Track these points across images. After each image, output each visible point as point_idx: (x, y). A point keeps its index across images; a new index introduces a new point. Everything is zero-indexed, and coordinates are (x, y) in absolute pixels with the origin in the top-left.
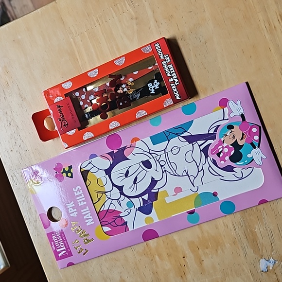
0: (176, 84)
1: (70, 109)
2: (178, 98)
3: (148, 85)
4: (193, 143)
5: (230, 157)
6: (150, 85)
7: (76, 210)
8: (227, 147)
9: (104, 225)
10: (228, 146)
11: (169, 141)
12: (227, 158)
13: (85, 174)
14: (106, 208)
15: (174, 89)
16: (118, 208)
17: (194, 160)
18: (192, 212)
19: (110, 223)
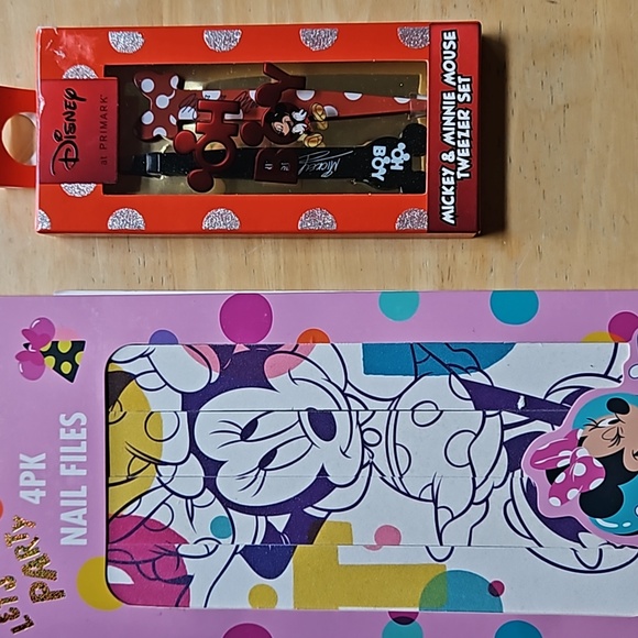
0: (459, 176)
1: (104, 116)
2: (448, 217)
3: (375, 148)
4: (488, 413)
5: (583, 496)
6: (379, 150)
7: (43, 483)
8: (586, 461)
9: (115, 563)
10: (591, 458)
11: (416, 380)
12: (573, 494)
13: (116, 383)
14: (142, 512)
15: (449, 187)
16: (180, 526)
17: (471, 463)
18: (404, 619)
19: (137, 564)
